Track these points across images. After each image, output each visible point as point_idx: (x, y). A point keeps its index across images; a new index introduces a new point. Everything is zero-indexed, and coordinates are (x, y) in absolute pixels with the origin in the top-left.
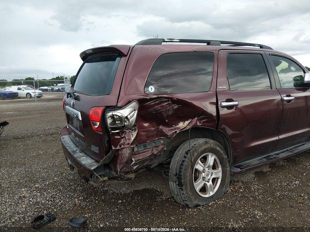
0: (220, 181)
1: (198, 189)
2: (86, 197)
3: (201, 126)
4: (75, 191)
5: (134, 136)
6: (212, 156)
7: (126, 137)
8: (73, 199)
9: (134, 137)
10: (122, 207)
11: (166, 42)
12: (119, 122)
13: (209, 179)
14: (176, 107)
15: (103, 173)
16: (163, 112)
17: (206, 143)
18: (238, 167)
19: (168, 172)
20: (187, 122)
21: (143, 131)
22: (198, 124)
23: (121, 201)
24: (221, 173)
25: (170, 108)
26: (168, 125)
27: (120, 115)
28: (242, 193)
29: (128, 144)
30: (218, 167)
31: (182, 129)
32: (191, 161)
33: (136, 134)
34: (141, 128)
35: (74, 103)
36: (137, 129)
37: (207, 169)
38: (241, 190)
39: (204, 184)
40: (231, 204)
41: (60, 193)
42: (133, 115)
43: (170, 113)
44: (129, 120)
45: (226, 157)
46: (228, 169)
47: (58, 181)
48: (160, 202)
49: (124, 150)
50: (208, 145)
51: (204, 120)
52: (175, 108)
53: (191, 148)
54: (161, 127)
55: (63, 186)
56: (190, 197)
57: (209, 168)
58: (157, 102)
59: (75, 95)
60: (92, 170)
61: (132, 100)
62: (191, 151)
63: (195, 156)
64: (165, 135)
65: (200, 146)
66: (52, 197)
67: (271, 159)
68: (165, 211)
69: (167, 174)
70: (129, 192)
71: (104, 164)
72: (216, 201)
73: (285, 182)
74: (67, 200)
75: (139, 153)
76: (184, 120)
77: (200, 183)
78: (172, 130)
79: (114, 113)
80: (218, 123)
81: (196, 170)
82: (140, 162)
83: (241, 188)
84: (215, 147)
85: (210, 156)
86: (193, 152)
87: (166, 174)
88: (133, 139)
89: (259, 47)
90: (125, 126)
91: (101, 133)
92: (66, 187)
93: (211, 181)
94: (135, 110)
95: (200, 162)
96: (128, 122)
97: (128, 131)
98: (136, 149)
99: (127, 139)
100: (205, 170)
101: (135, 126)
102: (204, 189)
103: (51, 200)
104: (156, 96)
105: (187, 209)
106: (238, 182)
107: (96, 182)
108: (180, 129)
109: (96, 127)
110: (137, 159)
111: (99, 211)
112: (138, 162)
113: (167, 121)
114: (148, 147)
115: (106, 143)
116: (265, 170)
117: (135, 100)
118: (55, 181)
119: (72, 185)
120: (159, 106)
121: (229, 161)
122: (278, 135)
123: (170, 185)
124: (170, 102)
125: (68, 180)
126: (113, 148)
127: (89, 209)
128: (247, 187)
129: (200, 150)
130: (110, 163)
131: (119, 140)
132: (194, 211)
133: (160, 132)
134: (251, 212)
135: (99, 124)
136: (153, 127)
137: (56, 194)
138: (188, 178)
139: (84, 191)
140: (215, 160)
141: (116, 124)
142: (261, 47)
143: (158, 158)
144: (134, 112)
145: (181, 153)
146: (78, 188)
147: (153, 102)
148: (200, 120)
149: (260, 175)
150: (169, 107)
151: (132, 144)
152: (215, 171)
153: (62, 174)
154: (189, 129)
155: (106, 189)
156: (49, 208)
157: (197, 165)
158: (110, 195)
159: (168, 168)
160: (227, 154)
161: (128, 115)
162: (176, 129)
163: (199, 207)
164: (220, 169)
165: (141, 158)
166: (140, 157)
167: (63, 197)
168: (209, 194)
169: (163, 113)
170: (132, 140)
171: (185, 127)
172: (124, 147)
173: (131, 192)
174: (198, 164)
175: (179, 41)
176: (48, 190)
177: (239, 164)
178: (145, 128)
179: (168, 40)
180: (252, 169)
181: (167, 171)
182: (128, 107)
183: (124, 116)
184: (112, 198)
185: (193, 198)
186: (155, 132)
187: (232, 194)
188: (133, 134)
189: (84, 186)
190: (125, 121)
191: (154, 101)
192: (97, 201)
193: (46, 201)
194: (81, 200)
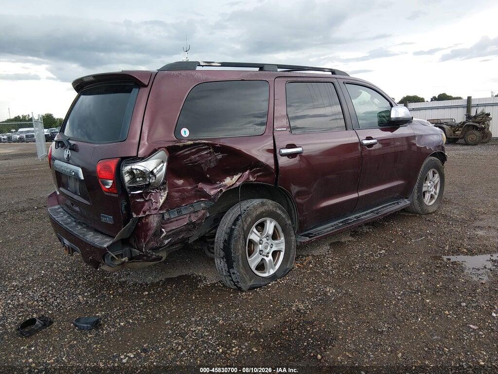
0: (282, 254)
1: (253, 266)
2: (95, 292)
3: (255, 181)
4: (76, 286)
5: (164, 198)
6: (271, 222)
7: (153, 200)
8: (74, 296)
9: (163, 200)
10: (150, 301)
11: (203, 66)
12: (141, 179)
13: (268, 253)
14: (220, 156)
15: (121, 253)
16: (202, 163)
17: (263, 204)
18: (306, 236)
19: (213, 249)
20: (236, 177)
21: (177, 191)
22: (251, 179)
23: (147, 293)
24: (284, 244)
25: (211, 159)
26: (210, 182)
27: (142, 169)
28: (311, 268)
29: (156, 209)
30: (280, 237)
31: (230, 187)
32: (243, 228)
33: (166, 195)
34: (173, 186)
35: (68, 155)
36: (167, 188)
37: (265, 240)
38: (311, 266)
39: (262, 260)
40: (296, 283)
41: (54, 290)
42: (161, 169)
43: (212, 165)
44: (155, 176)
45: (289, 222)
46: (293, 238)
47: (47, 275)
48: (203, 288)
49: (151, 218)
50: (266, 207)
51: (259, 174)
52: (219, 158)
53: (243, 211)
54: (200, 185)
55: (56, 280)
56: (242, 276)
57: (267, 238)
58: (193, 150)
59: (70, 144)
60: (105, 248)
61: (159, 148)
62: (243, 216)
63: (248, 223)
64: (207, 196)
65: (255, 208)
66: (42, 297)
67: (349, 224)
68: (210, 299)
69: (212, 251)
70: (157, 280)
71: (121, 239)
72: (278, 280)
73: (367, 253)
74: (66, 298)
75: (172, 222)
76: (231, 175)
77: (256, 259)
78: (216, 188)
79: (133, 167)
80: (277, 177)
81: (251, 241)
82: (173, 234)
83: (310, 263)
84: (274, 209)
85: (268, 222)
86: (246, 217)
87: (209, 251)
88: (162, 201)
89: (330, 73)
90: (150, 184)
91: (116, 196)
92: (61, 281)
93: (270, 255)
94: (163, 162)
95: (255, 230)
96: (154, 178)
97: (155, 192)
98: (166, 217)
99: (154, 202)
100: (263, 241)
101: (164, 183)
102: (261, 267)
103: (42, 301)
104: (192, 142)
105: (239, 294)
106: (308, 256)
107: (111, 265)
108: (226, 187)
109: (107, 187)
110: (169, 229)
111: (116, 307)
112: (170, 233)
113: (208, 176)
114: (183, 212)
115: (123, 209)
116: (343, 240)
117: (163, 148)
118: (42, 276)
119: (70, 279)
120: (196, 156)
121: (294, 228)
122: (357, 191)
123: (216, 264)
124: (211, 150)
125: (63, 273)
126: (135, 216)
127: (101, 307)
128: (318, 261)
129: (254, 215)
130: (130, 237)
131: (143, 204)
132: (249, 295)
133: (199, 191)
134: (322, 289)
135: (113, 183)
136: (190, 185)
137: (48, 292)
138: (240, 252)
139: (91, 285)
140: (275, 227)
141: (137, 182)
142: (333, 72)
143: (197, 228)
144: (162, 164)
145: (229, 219)
146: (81, 282)
147: (188, 151)
148: (253, 174)
149: (337, 245)
150: (210, 156)
151: (161, 209)
152: (276, 242)
153: (52, 265)
154: (239, 186)
155: (123, 279)
156: (40, 311)
157: (251, 234)
158: (130, 287)
159: (213, 243)
160: (292, 219)
161: (154, 169)
162: (221, 187)
163: (256, 289)
164: (283, 238)
165: (174, 228)
166: (174, 226)
167: (60, 294)
168: (269, 272)
169: (202, 165)
170: (161, 204)
171: (233, 185)
172: (149, 213)
173: (162, 280)
174: (253, 234)
175: (220, 65)
176: (34, 287)
177: (308, 232)
178: (179, 186)
179: (205, 64)
180: (326, 237)
181: (212, 246)
182: (153, 158)
183: (148, 170)
184: (134, 291)
185: (247, 278)
186: (193, 192)
187: (299, 271)
188: (162, 194)
189: (90, 278)
190: (150, 178)
191: (189, 148)
192: (112, 296)
193: (34, 302)
194: (87, 297)
